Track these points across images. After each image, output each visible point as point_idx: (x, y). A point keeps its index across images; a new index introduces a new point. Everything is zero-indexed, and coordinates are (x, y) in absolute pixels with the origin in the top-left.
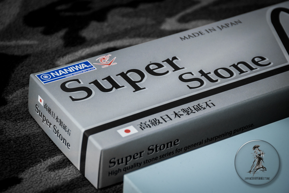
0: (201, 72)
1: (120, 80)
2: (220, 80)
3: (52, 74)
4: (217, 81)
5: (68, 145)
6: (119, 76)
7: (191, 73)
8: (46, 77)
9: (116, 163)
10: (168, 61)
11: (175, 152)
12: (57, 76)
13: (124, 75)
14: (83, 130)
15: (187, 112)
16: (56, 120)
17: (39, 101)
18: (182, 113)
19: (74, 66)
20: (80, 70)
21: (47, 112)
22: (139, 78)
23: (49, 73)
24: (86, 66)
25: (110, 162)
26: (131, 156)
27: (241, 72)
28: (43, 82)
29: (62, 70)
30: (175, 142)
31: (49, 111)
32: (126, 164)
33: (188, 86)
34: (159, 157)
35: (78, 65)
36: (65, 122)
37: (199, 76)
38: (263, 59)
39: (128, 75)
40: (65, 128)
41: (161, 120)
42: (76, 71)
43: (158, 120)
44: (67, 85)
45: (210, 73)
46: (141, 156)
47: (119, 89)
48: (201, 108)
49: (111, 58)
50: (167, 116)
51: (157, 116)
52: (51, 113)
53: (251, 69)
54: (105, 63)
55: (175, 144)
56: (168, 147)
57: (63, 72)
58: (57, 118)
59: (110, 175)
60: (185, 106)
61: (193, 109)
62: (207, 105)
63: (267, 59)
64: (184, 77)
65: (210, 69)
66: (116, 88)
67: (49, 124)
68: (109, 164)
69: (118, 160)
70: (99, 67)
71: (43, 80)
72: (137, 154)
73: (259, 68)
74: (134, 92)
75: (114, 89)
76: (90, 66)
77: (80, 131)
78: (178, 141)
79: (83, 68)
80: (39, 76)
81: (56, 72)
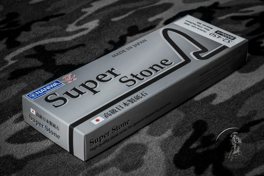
0: (132, 75)
1: (82, 89)
2: (145, 78)
3: (36, 93)
4: (143, 79)
5: (58, 137)
6: (81, 86)
7: (126, 77)
8: (33, 95)
9: (94, 142)
10: (109, 71)
11: (128, 129)
12: (40, 94)
13: (83, 85)
14: (68, 125)
15: (132, 101)
16: (47, 122)
17: (32, 112)
18: (128, 103)
19: (50, 85)
20: (54, 87)
21: (39, 118)
22: (95, 86)
23: (34, 93)
24: (57, 84)
25: (91, 142)
26: (102, 136)
27: (157, 71)
28: (32, 99)
29: (42, 89)
30: (127, 122)
31: (41, 117)
32: (100, 142)
33: (126, 85)
34: (119, 134)
35: (52, 84)
36: (54, 122)
37: (131, 78)
38: (167, 61)
39: (86, 84)
40: (54, 126)
41: (117, 110)
42: (52, 88)
43: (115, 110)
44: (49, 98)
45: (138, 75)
46: (108, 135)
47: (83, 95)
48: (139, 97)
49: (72, 76)
50: (120, 106)
51: (113, 107)
52: (42, 118)
53: (162, 68)
54: (69, 80)
55: (127, 124)
56: (123, 126)
57: (44, 90)
58: (47, 121)
59: (91, 150)
60: (129, 98)
61: (134, 99)
62: (142, 95)
63: (170, 61)
64: (122, 80)
65: (136, 72)
66: (82, 94)
67: (41, 126)
68: (90, 144)
69: (95, 140)
70: (66, 83)
71: (32, 98)
72: (106, 134)
73: (166, 67)
74: (94, 94)
75: (80, 95)
76: (60, 83)
77: (67, 126)
78: (129, 121)
79: (56, 85)
80: (29, 96)
81: (39, 91)
